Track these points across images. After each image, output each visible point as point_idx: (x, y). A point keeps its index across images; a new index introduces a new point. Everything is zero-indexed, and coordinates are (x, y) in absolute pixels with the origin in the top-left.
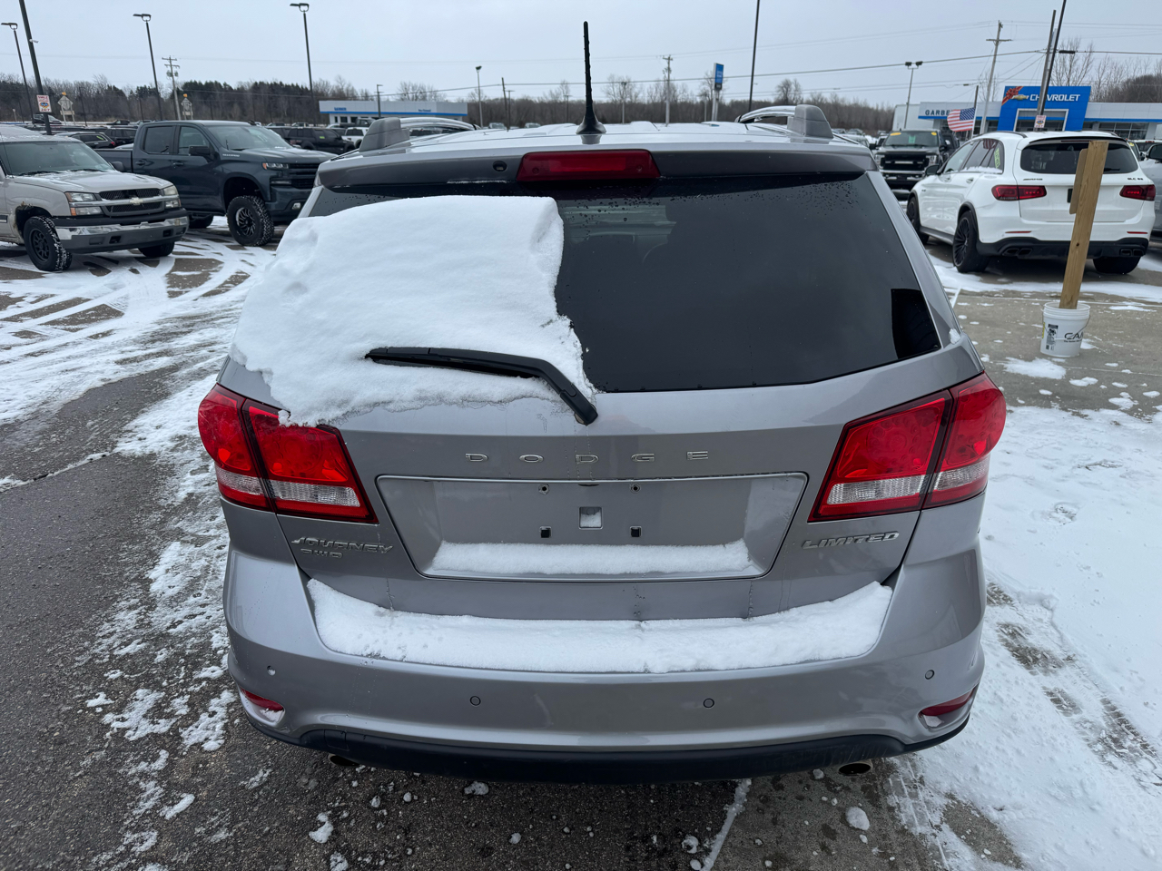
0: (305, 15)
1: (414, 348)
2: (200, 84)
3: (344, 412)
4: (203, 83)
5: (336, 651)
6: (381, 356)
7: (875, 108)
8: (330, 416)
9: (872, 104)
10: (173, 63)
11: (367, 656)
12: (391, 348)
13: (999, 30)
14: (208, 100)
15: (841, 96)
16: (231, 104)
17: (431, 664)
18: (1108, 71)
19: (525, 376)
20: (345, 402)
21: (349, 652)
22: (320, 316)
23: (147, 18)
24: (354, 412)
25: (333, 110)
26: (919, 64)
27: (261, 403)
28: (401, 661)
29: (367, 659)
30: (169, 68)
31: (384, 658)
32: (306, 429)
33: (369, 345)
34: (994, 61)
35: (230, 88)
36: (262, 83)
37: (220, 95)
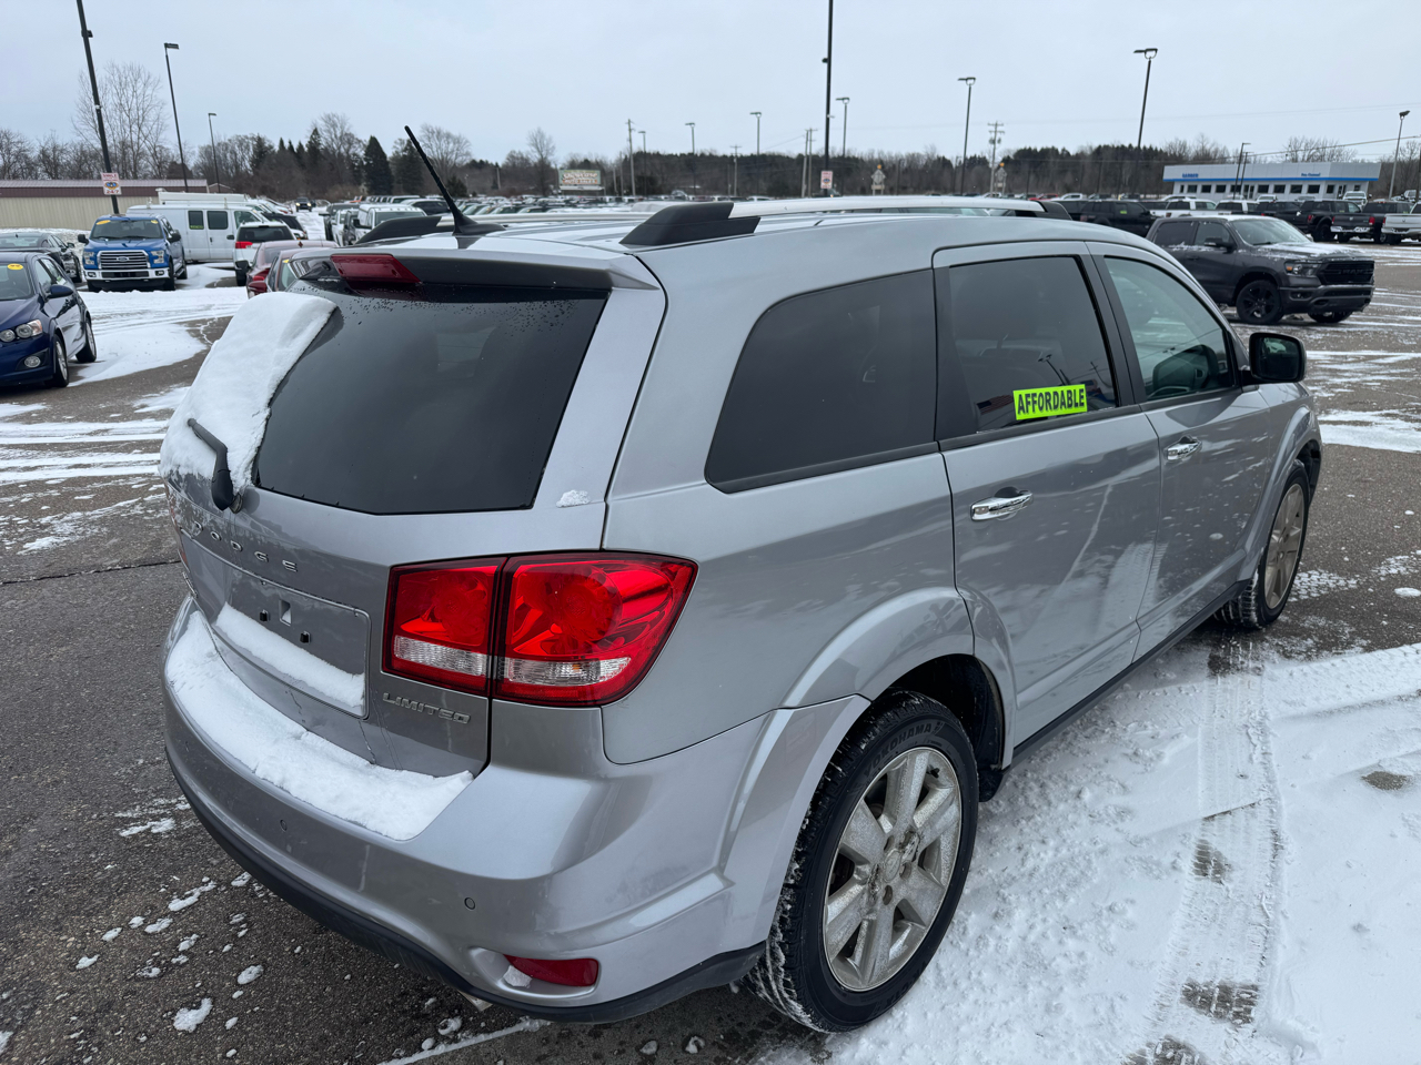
0: (1150, 62)
2: (1035, 150)
4: (1039, 150)
10: (999, 128)
14: (1038, 169)
16: (1063, 172)
23: (972, 81)
25: (1180, 177)
30: (993, 135)
35: (1068, 153)
36: (1106, 147)
37: (1054, 163)
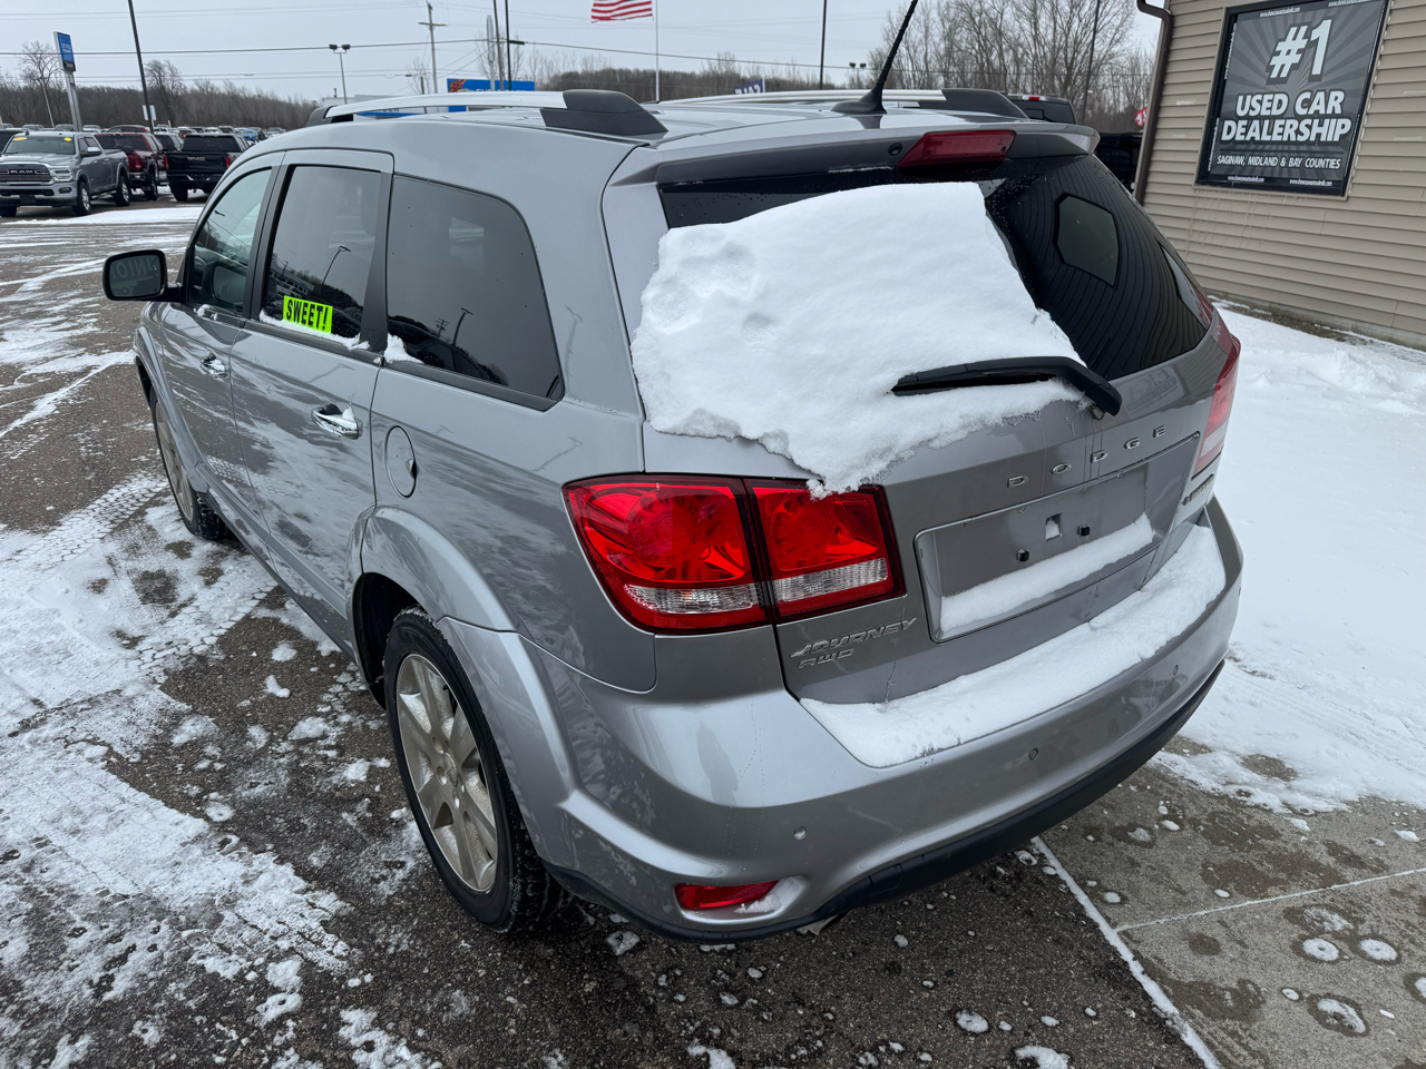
1: (944, 368)
3: (887, 463)
5: (886, 767)
6: (911, 386)
7: (287, 101)
8: (873, 472)
9: (283, 96)
11: (923, 756)
12: (919, 373)
13: (430, 13)
15: (238, 85)
17: (988, 734)
18: (539, 66)
19: (1044, 378)
20: (889, 449)
21: (901, 761)
22: (817, 350)
24: (899, 460)
26: (346, 47)
27: (770, 478)
28: (959, 744)
29: (924, 759)
31: (940, 750)
32: (849, 495)
33: (893, 377)
34: (433, 49)
